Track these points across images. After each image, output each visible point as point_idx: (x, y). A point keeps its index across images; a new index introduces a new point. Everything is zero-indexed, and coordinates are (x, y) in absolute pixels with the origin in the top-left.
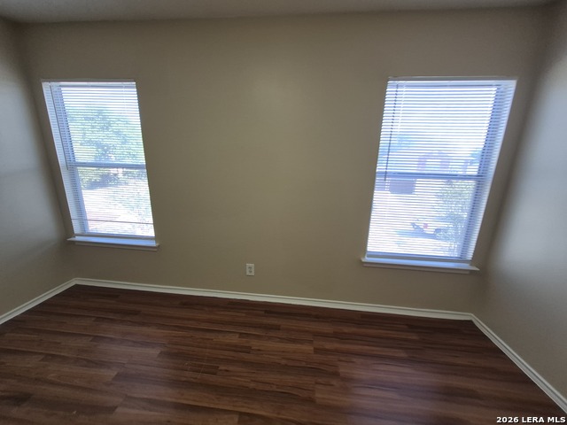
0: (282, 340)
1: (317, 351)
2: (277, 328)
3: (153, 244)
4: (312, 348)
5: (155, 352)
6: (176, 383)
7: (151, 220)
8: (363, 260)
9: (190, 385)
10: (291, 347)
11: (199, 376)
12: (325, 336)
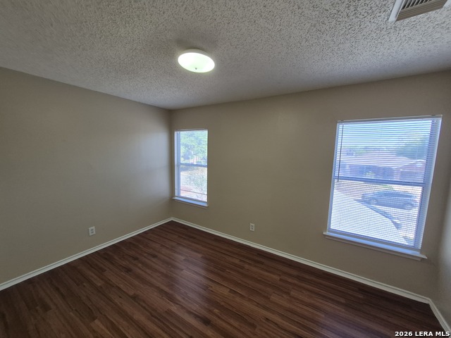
0: (262, 269)
1: (281, 280)
2: (262, 263)
3: (206, 205)
4: (279, 278)
5: (200, 256)
6: (207, 270)
7: (206, 193)
8: (324, 233)
9: (212, 272)
10: (266, 274)
11: (216, 270)
12: (290, 275)
